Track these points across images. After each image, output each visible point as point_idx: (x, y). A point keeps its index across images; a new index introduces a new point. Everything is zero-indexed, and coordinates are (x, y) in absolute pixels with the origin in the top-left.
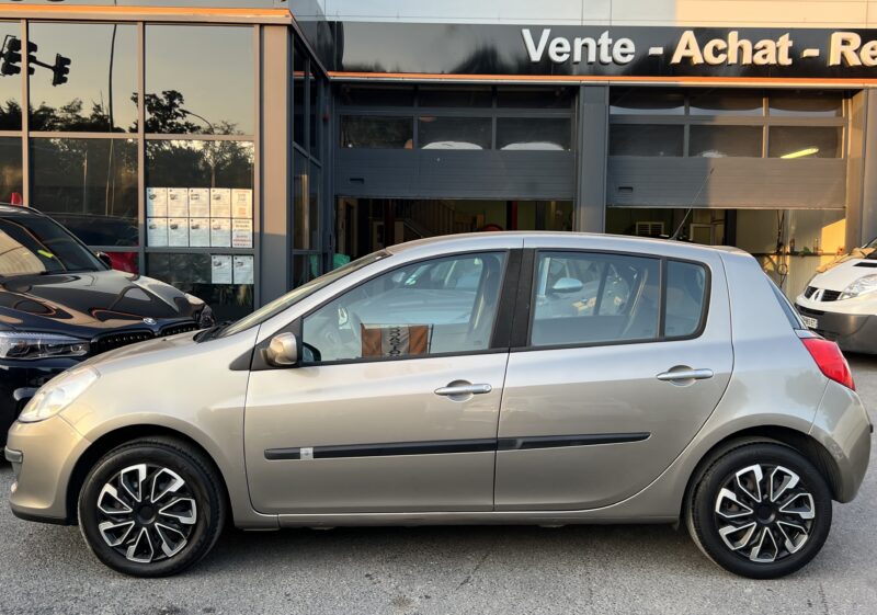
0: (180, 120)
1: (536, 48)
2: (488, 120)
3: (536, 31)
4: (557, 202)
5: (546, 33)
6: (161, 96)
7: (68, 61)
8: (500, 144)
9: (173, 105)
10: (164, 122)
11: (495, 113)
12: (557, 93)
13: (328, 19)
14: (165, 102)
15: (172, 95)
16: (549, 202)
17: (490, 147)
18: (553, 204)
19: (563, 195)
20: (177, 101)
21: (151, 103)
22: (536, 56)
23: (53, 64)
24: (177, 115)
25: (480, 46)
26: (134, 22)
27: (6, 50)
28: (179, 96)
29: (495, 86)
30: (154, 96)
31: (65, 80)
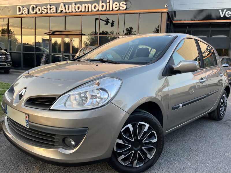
0: (132, 33)
1: (222, 14)
2: (209, 31)
3: (223, 10)
4: (225, 49)
5: (225, 10)
6: (129, 28)
7: (114, 22)
8: (211, 36)
9: (131, 30)
10: (129, 33)
11: (211, 29)
12: (227, 24)
13: (174, 10)
14: (130, 29)
15: (131, 28)
16: (223, 49)
17: (209, 37)
18: (224, 50)
19: (226, 48)
20: (132, 29)
21: (127, 30)
22: (222, 16)
23: (111, 22)
24: (132, 32)
25: (208, 14)
26: (138, 13)
27: (106, 21)
28: (132, 28)
29: (211, 23)
30: (128, 28)
31: (113, 26)
